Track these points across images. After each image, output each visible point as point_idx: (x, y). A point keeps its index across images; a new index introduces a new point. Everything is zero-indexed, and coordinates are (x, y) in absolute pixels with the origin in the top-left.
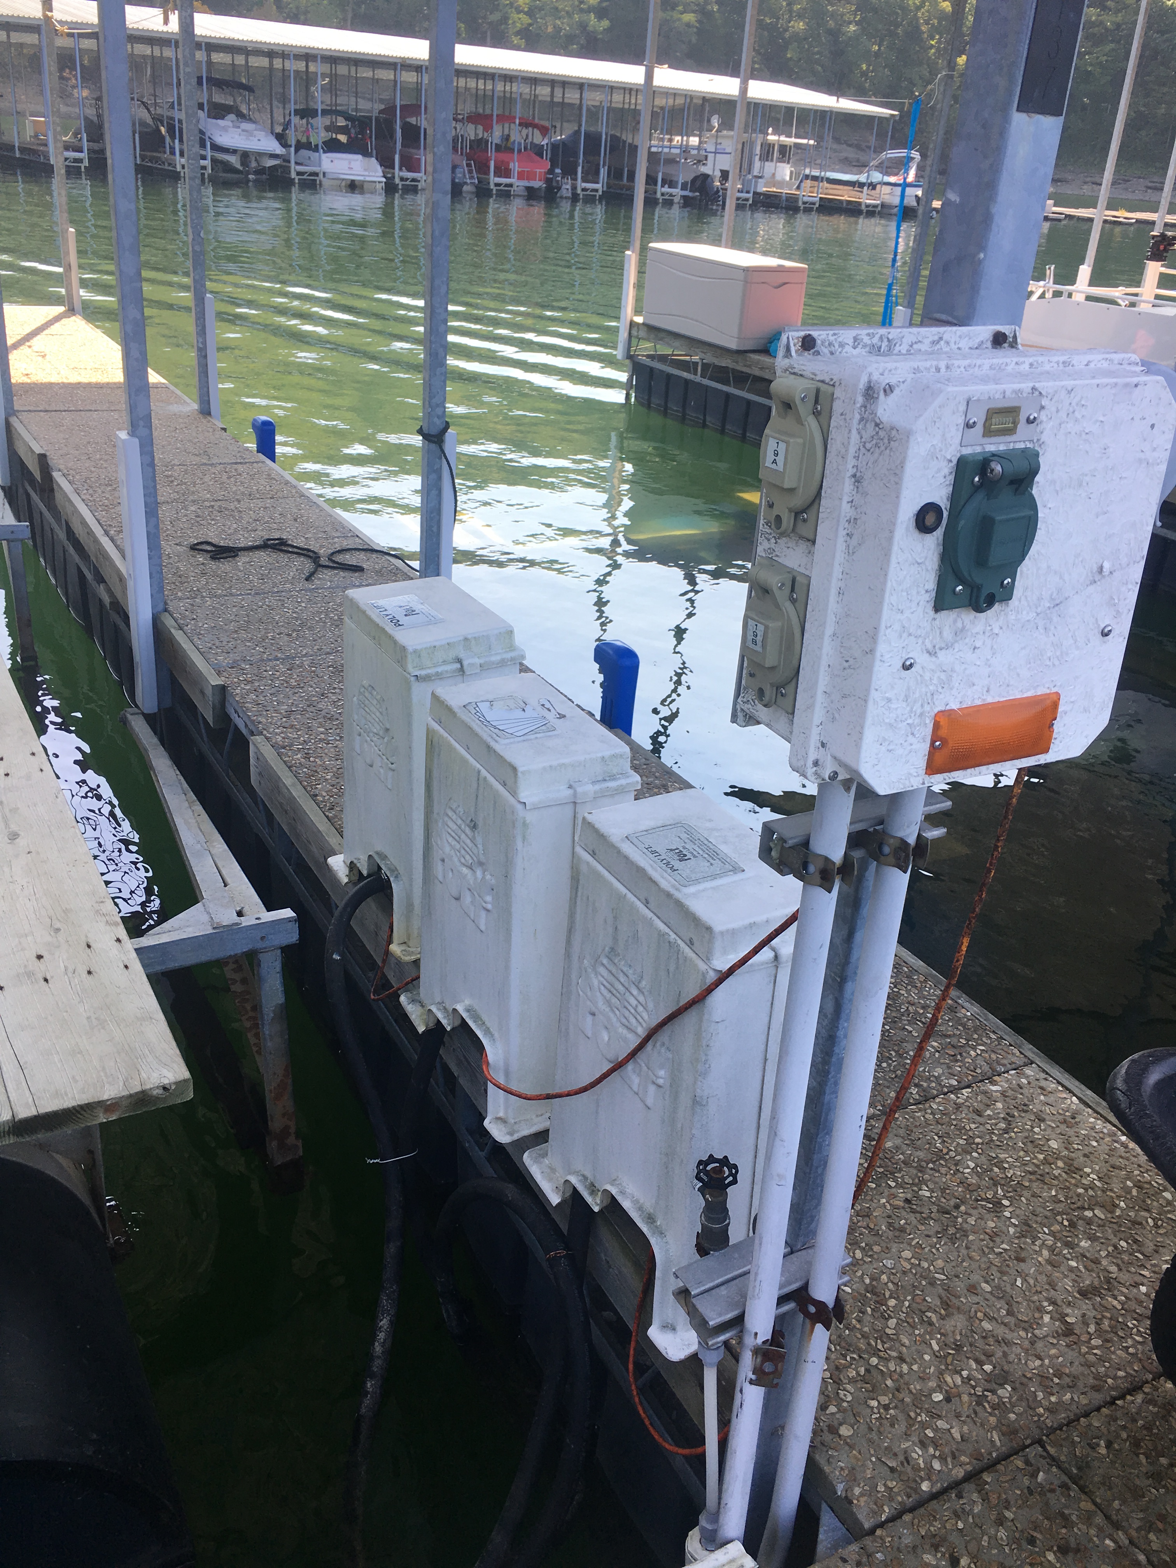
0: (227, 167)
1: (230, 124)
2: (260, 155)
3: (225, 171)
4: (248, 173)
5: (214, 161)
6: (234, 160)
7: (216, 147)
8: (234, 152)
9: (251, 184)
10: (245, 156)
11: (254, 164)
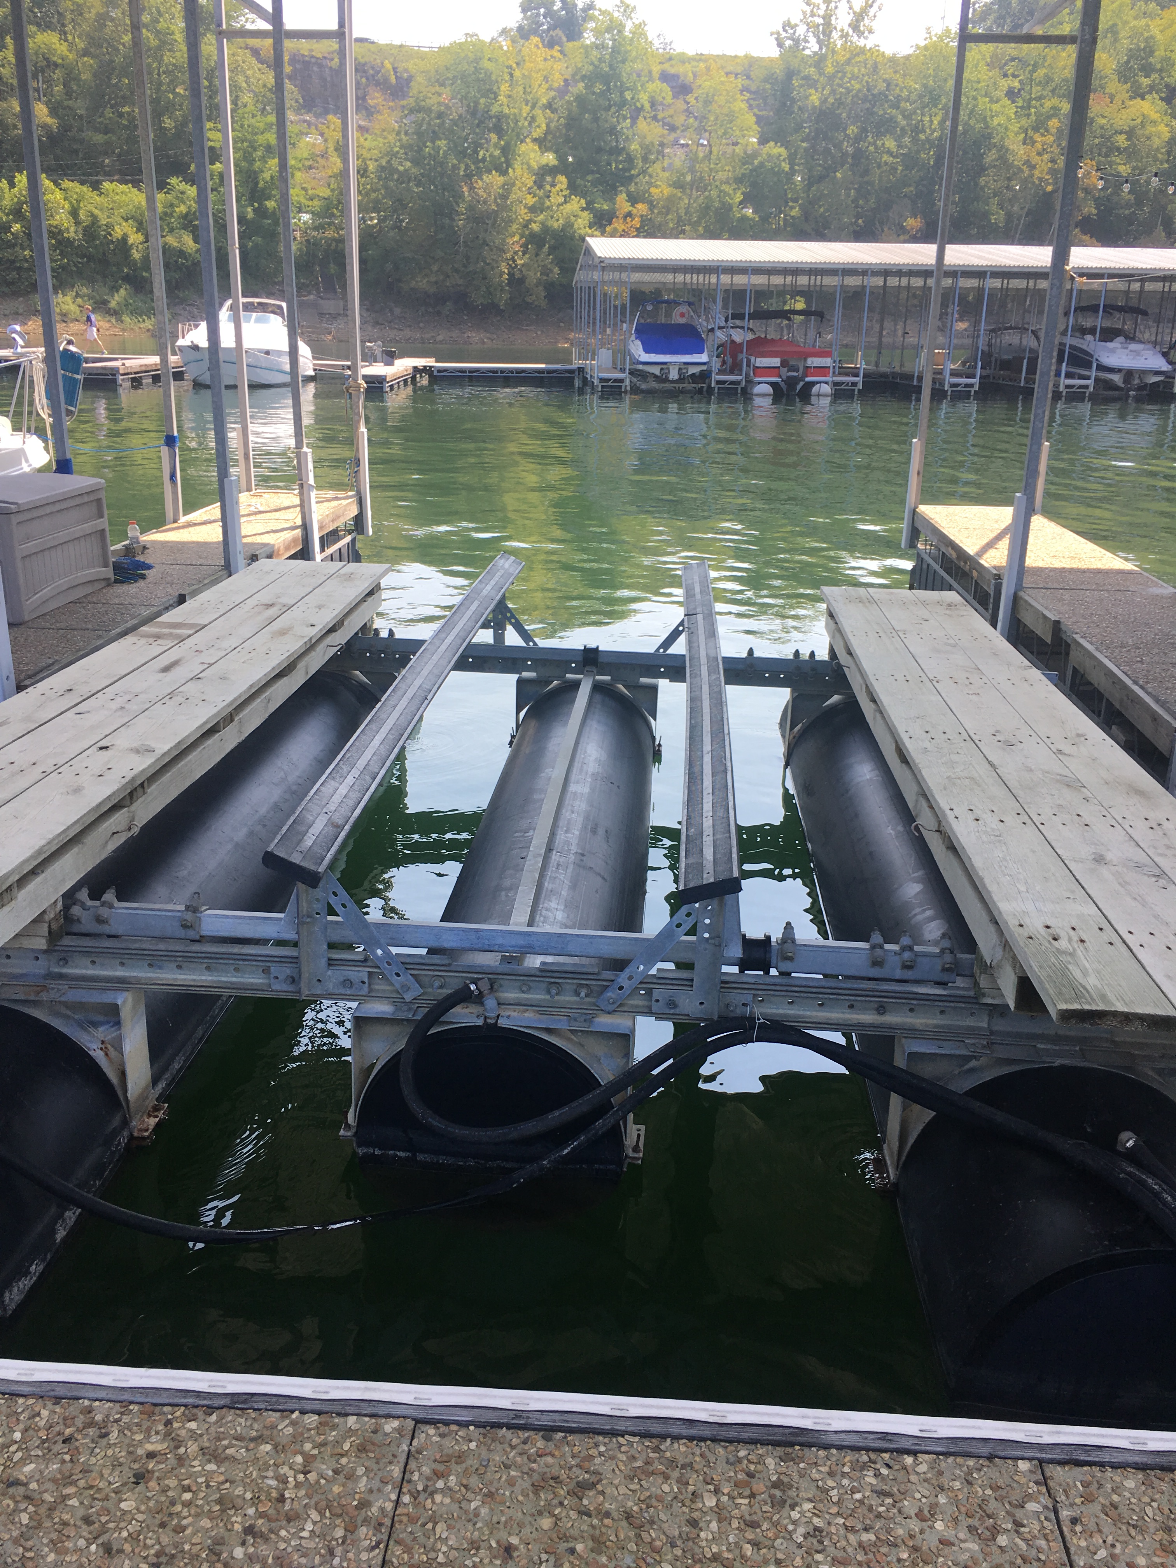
0: (1109, 386)
1: (1119, 346)
2: (1144, 372)
3: (1105, 389)
4: (1130, 389)
5: (1097, 380)
6: (1116, 378)
7: (1101, 368)
8: (1119, 371)
9: (1130, 399)
10: (1129, 374)
11: (1136, 381)
